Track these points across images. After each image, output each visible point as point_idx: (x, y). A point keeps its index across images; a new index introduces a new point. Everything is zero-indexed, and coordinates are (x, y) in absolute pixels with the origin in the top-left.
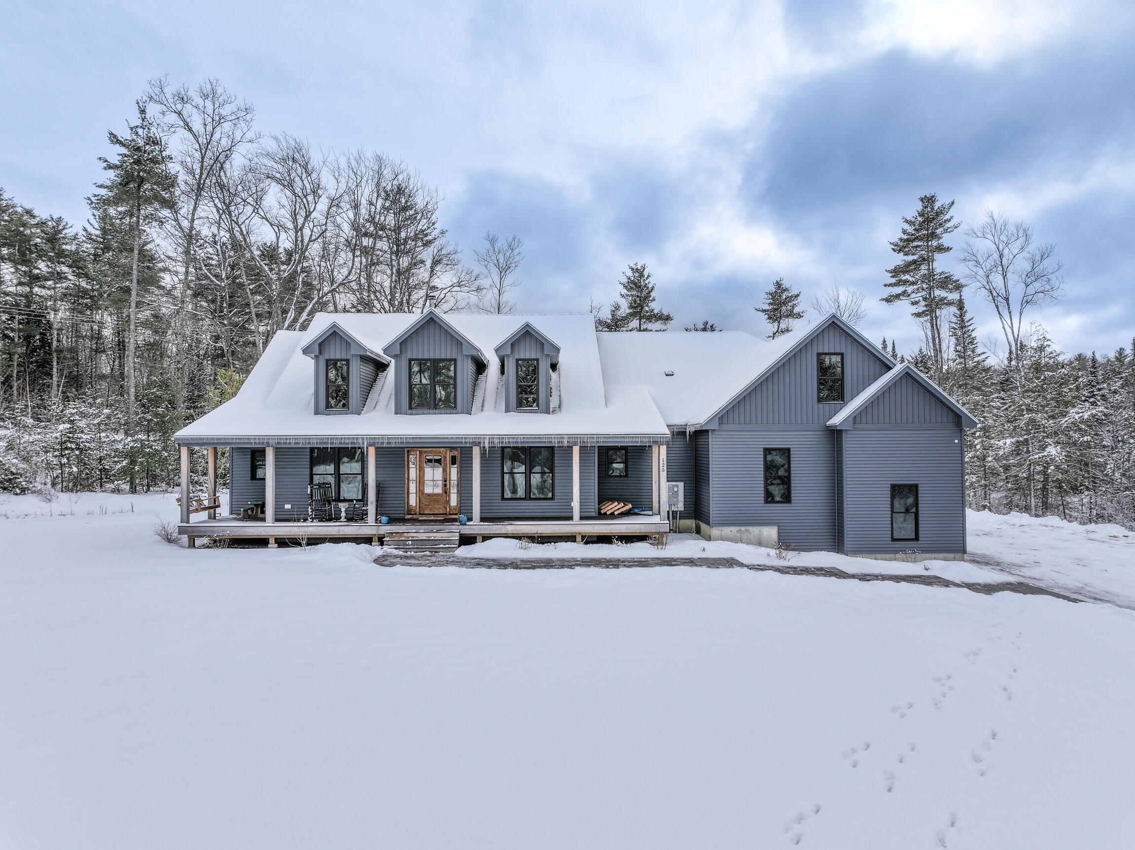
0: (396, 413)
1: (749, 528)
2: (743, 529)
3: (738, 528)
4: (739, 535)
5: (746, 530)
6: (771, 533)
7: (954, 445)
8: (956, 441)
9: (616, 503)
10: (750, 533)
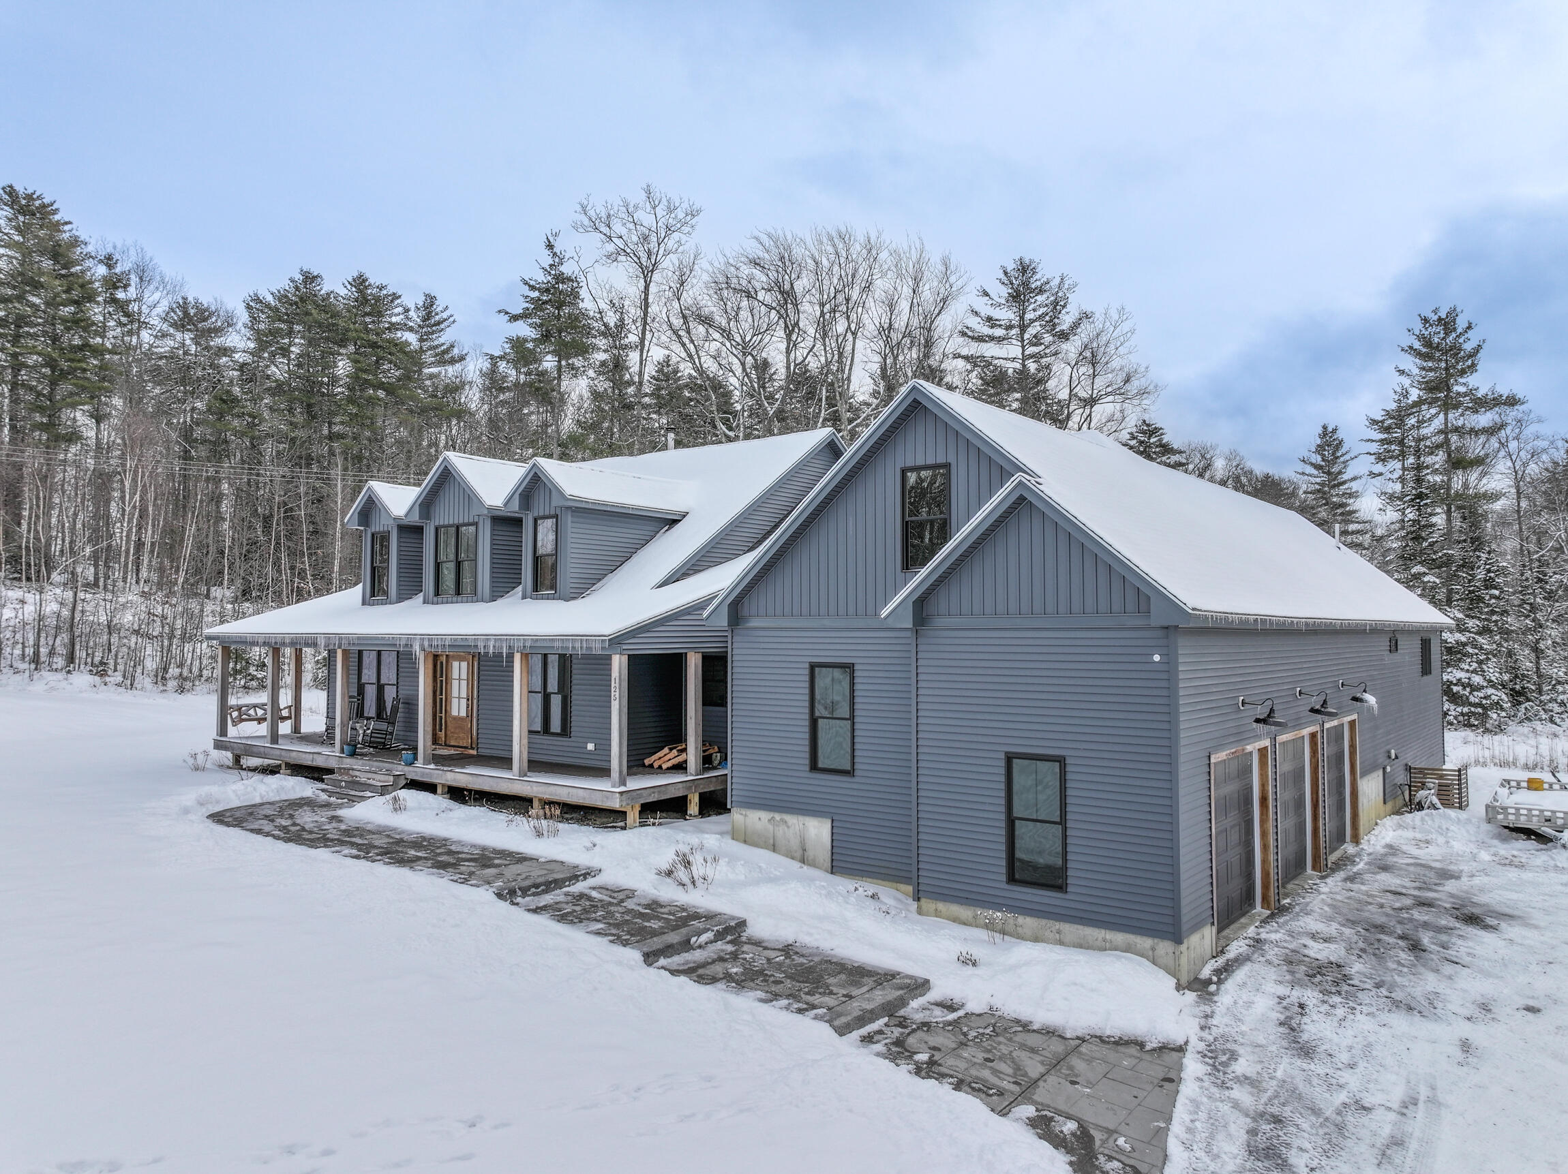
0: (424, 603)
1: (788, 817)
2: (778, 817)
3: (770, 815)
4: (771, 827)
5: (782, 820)
6: (818, 831)
7: (1148, 667)
8: (1157, 658)
9: (666, 750)
10: (788, 827)
